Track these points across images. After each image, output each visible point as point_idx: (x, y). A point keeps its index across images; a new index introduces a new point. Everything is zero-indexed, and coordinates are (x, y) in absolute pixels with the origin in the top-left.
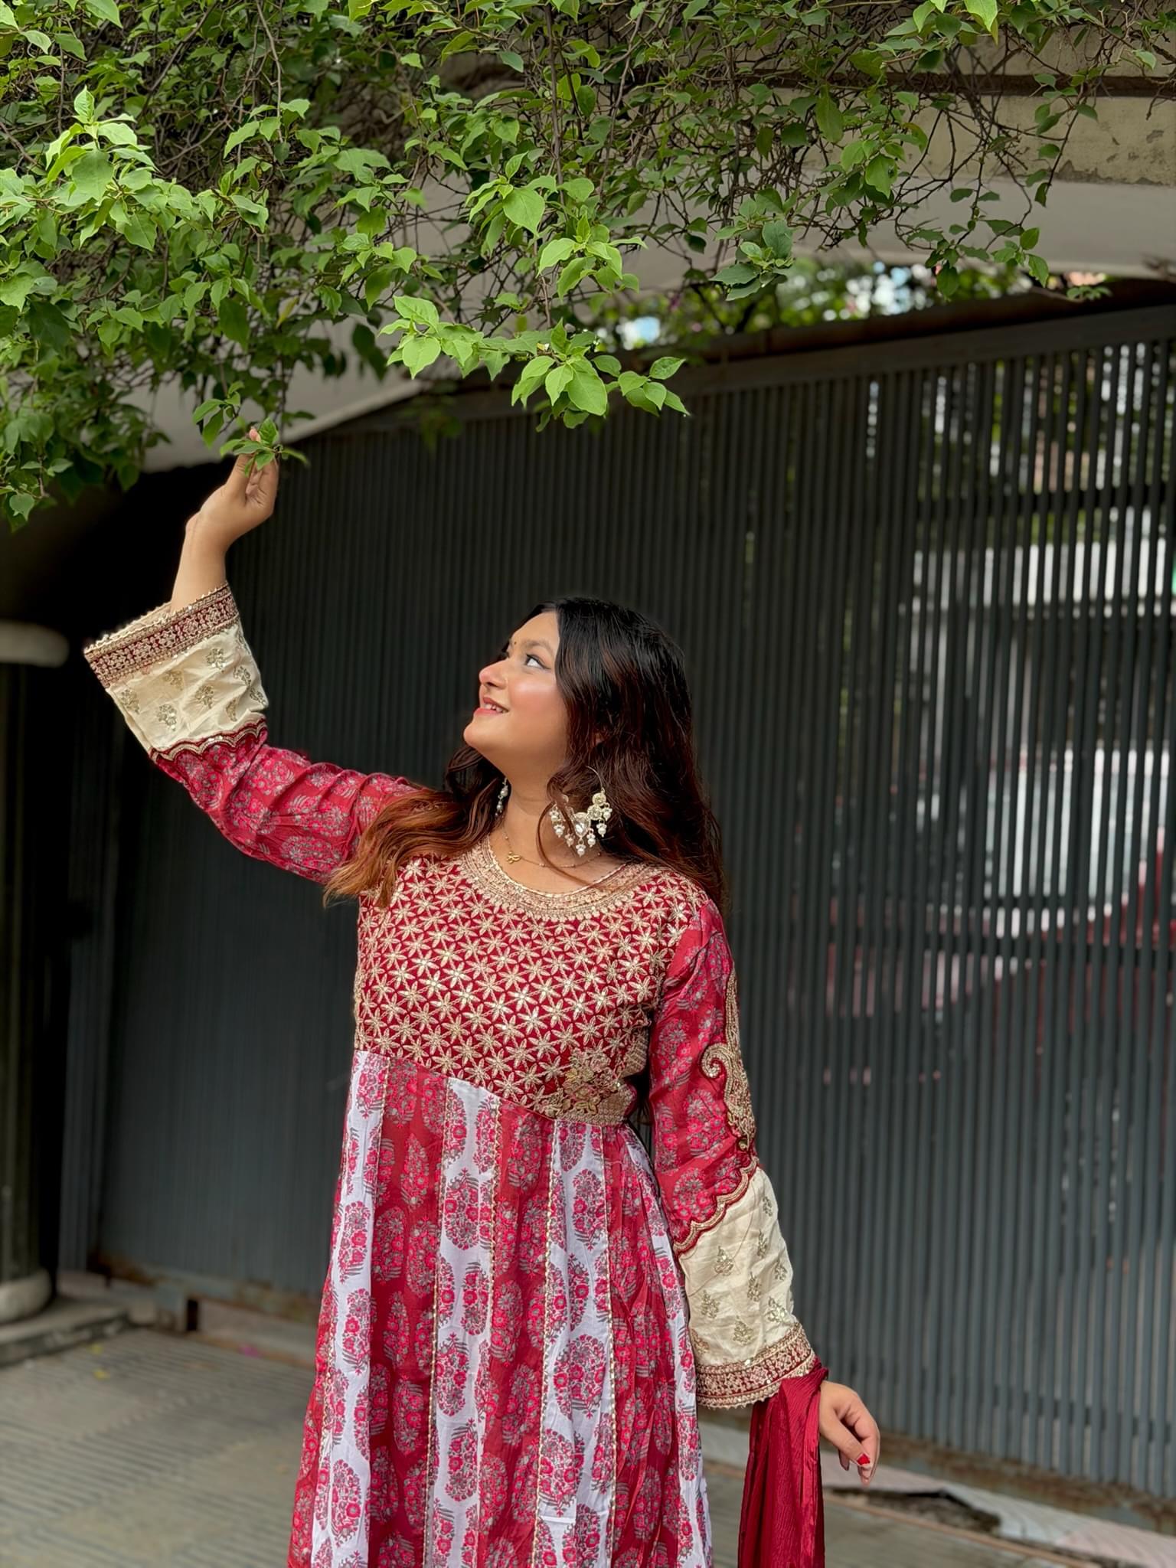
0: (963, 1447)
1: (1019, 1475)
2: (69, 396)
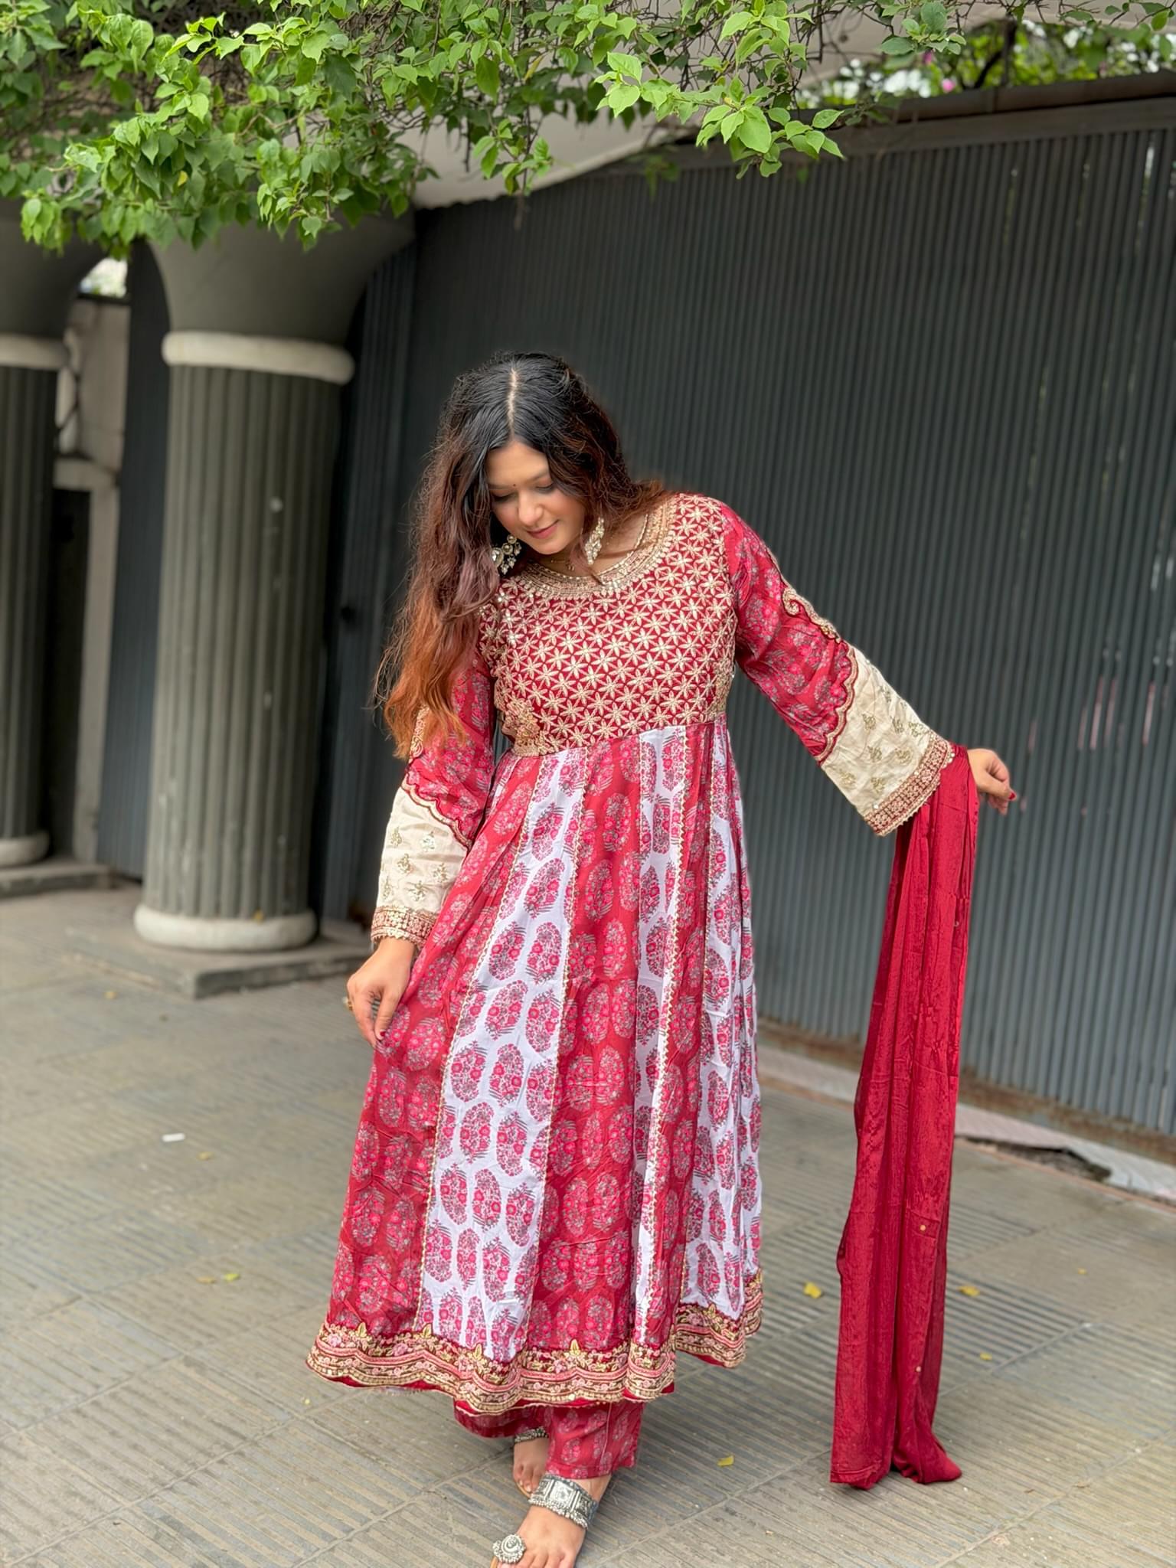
0: (1082, 1105)
1: (1127, 1132)
2: (354, 135)
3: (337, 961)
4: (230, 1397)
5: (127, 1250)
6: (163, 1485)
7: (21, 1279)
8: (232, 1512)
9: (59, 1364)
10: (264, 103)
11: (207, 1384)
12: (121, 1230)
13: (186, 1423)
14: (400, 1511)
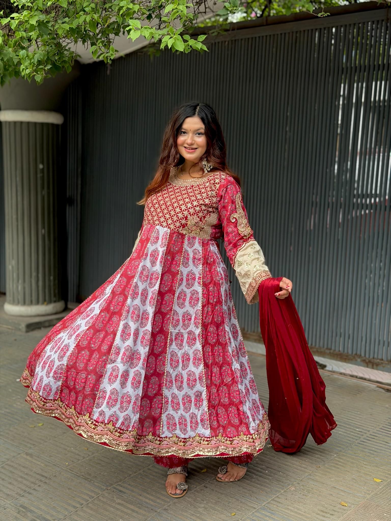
1: (330, 353)
2: (51, 46)
4: (41, 464)
5: (5, 419)
6: (20, 495)
8: (43, 502)
10: (21, 37)
11: (34, 461)
12: (3, 412)
13: (27, 474)
14: (98, 497)
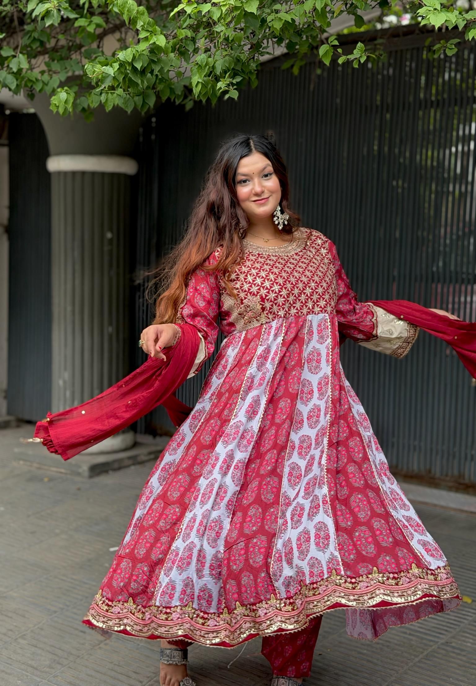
3: (150, 453)
7: (77, 629)
9: (115, 671)
